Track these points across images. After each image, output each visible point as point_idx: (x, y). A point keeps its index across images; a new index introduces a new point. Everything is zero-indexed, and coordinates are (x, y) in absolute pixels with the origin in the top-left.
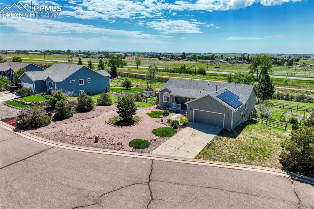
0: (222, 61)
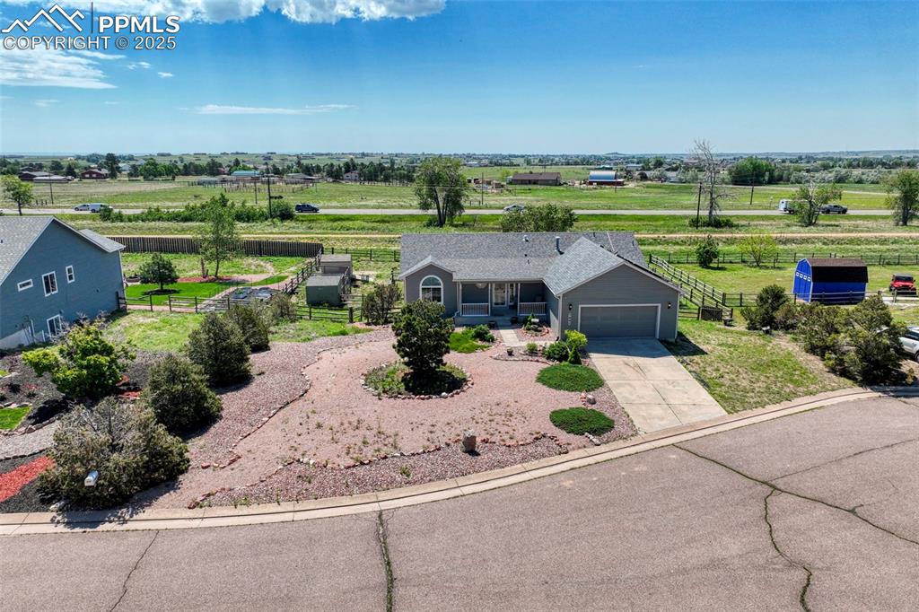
0: (258, 178)
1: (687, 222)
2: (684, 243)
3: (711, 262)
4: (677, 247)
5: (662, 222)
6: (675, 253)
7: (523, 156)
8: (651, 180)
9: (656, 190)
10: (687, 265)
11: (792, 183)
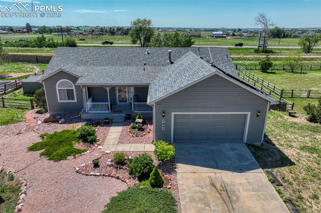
0: (82, 33)
1: (253, 51)
2: (252, 60)
3: (268, 69)
4: (250, 62)
5: (241, 51)
6: (249, 65)
7: (189, 28)
8: (237, 36)
9: (238, 39)
10: (255, 71)
11: (292, 38)
